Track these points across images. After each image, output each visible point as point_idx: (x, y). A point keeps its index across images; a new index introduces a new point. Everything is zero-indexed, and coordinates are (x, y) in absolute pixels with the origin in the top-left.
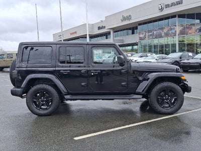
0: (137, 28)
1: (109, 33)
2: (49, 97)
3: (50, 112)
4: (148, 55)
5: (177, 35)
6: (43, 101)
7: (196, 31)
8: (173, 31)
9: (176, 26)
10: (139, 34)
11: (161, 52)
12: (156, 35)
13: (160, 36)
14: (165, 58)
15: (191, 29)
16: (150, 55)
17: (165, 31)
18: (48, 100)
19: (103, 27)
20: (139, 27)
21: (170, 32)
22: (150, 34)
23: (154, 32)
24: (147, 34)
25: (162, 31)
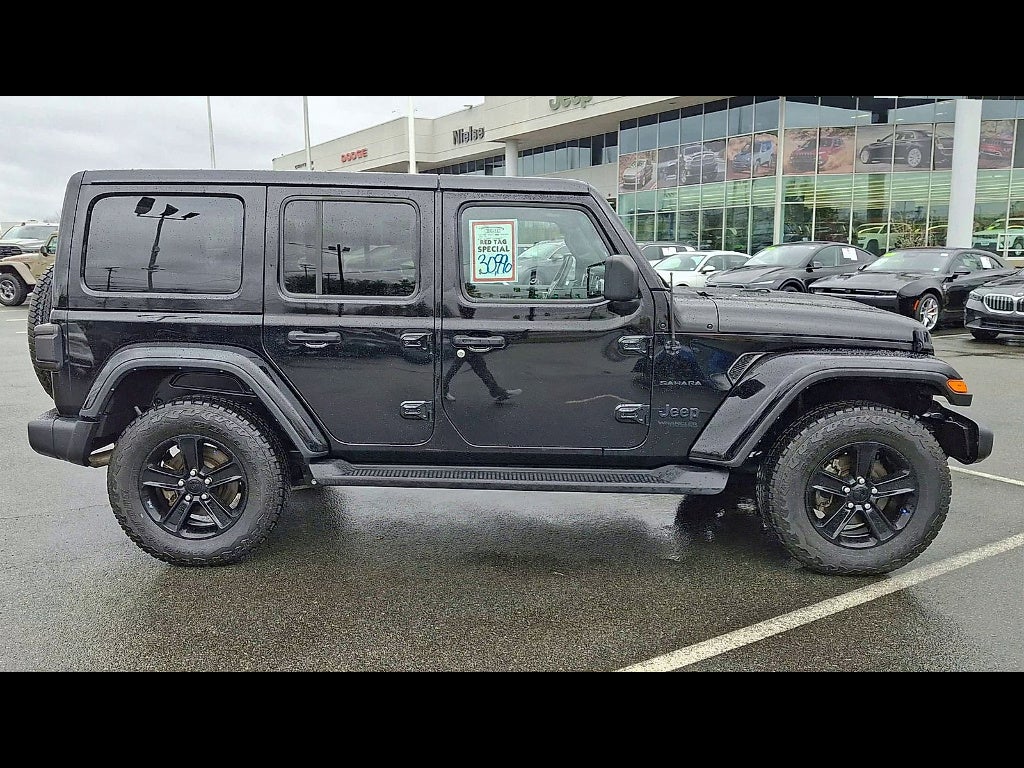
0: (612, 139)
1: (501, 158)
2: (231, 467)
3: (232, 549)
4: (666, 252)
5: (780, 170)
6: (195, 490)
7: (859, 157)
8: (764, 156)
9: (775, 134)
10: (624, 164)
11: (711, 241)
12: (694, 171)
13: (712, 176)
14: (742, 268)
15: (836, 147)
16: (672, 251)
17: (731, 153)
18: (225, 486)
19: (477, 134)
20: (623, 135)
21: (752, 159)
22: (669, 164)
23: (686, 158)
24: (655, 165)
25: (716, 154)
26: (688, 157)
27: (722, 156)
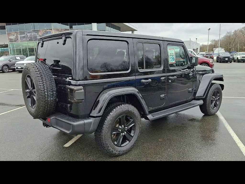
10: (9, 35)
12: (31, 38)
18: (131, 128)
22: (23, 36)
23: (28, 34)
24: (19, 36)
25: (36, 34)
26: (29, 34)
27: (38, 34)
